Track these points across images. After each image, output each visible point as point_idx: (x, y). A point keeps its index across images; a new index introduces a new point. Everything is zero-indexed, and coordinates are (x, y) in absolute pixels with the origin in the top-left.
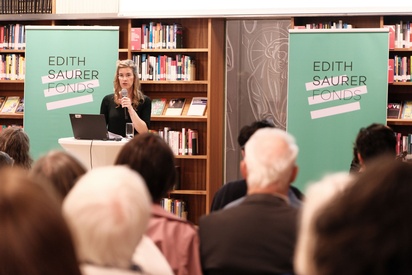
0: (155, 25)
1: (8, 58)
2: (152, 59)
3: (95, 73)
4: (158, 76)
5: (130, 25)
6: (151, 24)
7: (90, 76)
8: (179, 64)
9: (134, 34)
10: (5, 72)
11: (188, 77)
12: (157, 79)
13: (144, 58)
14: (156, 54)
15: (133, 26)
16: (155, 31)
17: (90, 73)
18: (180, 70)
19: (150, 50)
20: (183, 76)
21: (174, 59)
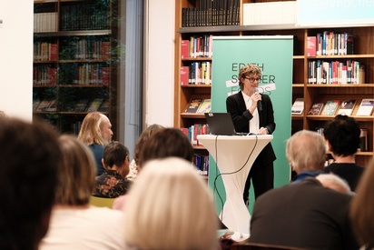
0: (328, 34)
1: (204, 65)
2: (326, 65)
3: (272, 78)
4: (331, 80)
5: (306, 34)
6: (325, 33)
7: (268, 81)
8: (349, 69)
9: (309, 43)
10: (201, 77)
11: (357, 80)
12: (330, 82)
13: (319, 64)
14: (329, 60)
15: (309, 36)
16: (329, 39)
17: (268, 78)
18: (350, 75)
19: (324, 57)
20: (353, 80)
21: (345, 64)
